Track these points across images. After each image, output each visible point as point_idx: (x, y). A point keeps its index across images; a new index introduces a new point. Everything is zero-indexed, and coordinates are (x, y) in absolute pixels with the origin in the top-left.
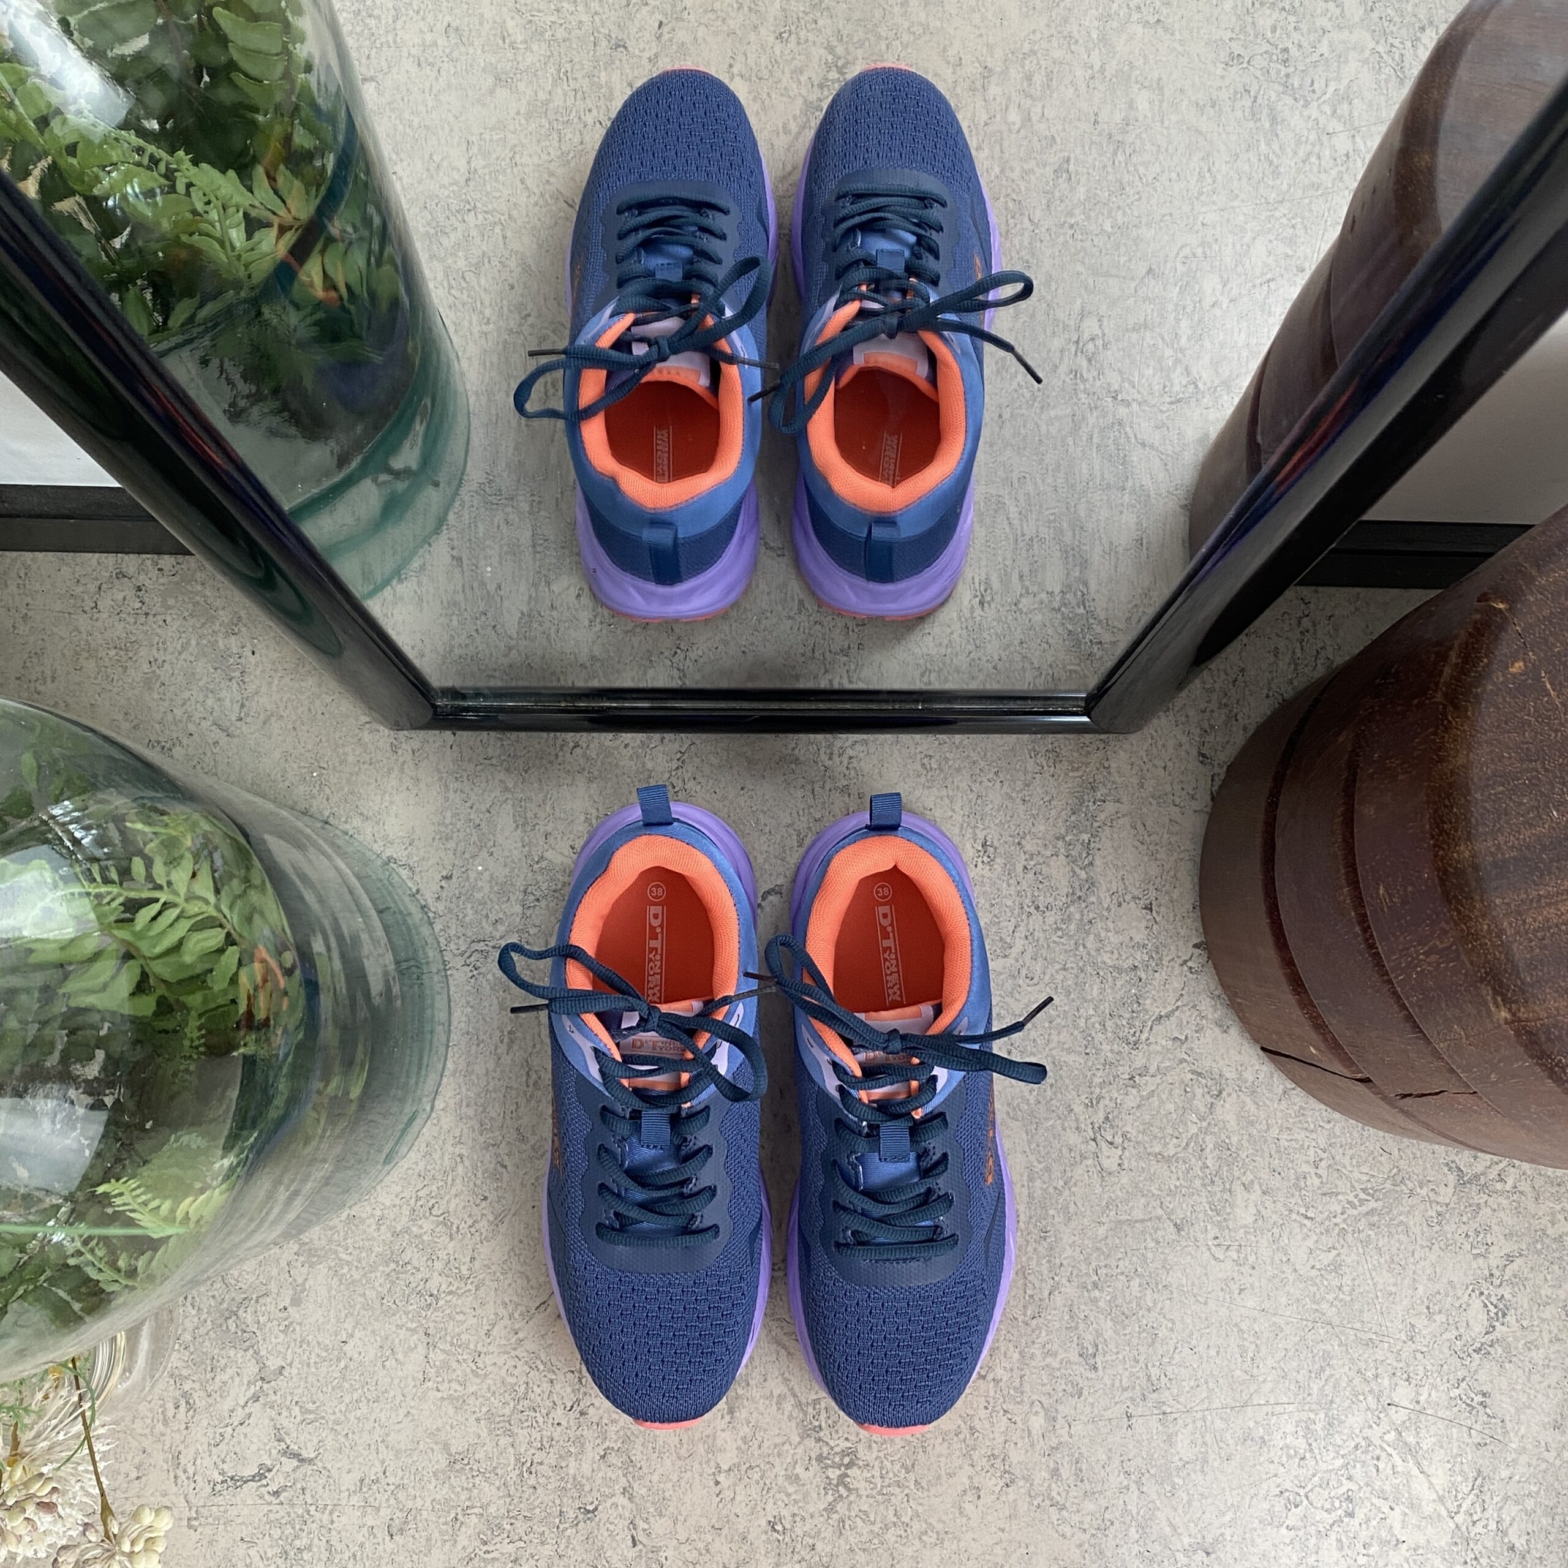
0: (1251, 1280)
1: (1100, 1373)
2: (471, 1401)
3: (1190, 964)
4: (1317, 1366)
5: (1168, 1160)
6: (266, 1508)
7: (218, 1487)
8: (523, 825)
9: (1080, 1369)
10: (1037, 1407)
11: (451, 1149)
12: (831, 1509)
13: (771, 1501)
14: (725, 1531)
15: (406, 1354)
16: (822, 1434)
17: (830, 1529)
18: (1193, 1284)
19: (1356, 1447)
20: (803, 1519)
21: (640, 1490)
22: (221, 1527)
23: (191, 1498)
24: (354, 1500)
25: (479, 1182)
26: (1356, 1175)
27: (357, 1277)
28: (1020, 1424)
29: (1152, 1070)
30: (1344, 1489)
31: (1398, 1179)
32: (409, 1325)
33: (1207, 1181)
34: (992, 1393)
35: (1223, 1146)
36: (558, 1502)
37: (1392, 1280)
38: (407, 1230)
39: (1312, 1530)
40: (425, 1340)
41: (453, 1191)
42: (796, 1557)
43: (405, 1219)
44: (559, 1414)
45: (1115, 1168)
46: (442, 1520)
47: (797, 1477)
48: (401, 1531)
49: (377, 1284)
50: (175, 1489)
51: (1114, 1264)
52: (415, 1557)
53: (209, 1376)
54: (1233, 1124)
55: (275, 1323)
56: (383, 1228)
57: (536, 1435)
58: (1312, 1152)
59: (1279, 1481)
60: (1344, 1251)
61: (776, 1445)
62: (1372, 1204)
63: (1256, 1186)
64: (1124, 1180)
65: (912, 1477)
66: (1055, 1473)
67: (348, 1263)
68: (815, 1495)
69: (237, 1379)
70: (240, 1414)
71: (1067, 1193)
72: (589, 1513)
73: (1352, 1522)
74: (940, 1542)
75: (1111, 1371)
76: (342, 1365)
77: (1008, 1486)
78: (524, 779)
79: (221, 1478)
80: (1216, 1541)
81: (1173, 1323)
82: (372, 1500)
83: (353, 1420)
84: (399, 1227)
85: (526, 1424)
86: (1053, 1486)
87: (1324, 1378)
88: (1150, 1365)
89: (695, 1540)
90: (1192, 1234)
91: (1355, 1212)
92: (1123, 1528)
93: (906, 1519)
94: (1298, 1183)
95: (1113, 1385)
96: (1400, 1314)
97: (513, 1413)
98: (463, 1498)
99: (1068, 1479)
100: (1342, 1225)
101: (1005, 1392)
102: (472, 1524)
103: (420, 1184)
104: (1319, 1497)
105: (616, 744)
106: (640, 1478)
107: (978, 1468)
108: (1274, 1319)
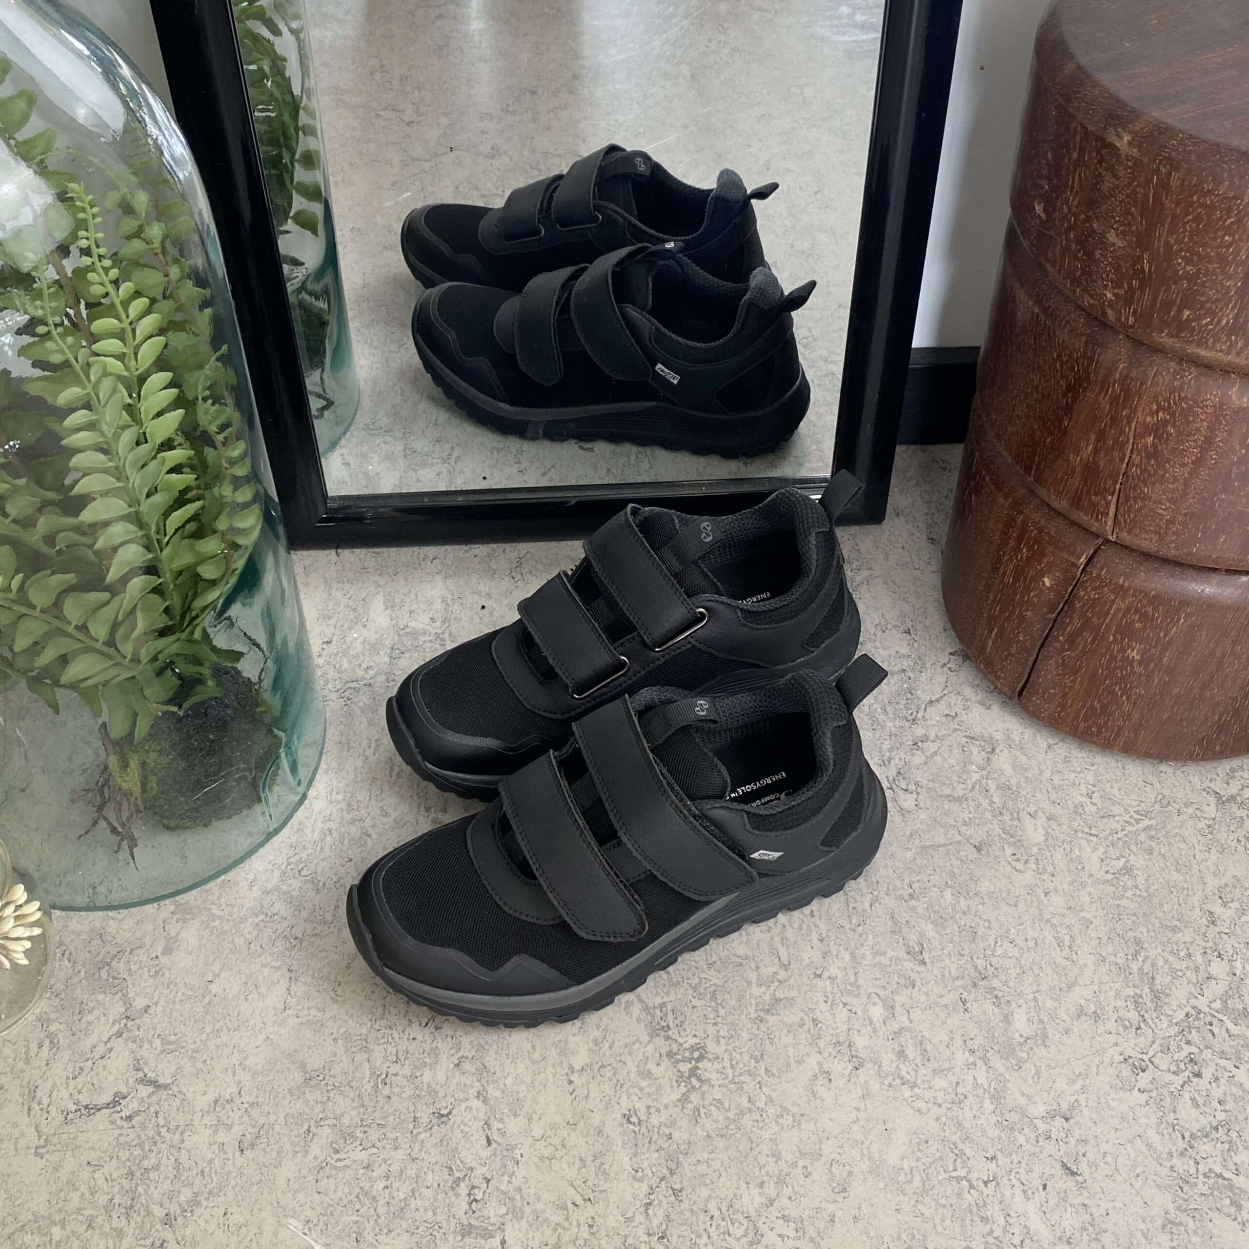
0: (1053, 885)
1: (929, 966)
2: (329, 1024)
3: (949, 666)
4: (1131, 951)
5: (959, 800)
6: (117, 1132)
7: (71, 1116)
8: (392, 607)
9: (909, 965)
10: (876, 1000)
11: (321, 825)
12: (684, 1099)
13: (624, 1095)
14: (581, 1125)
15: (268, 988)
16: (670, 1033)
17: (686, 1118)
18: (1000, 890)
19: (1187, 1015)
20: (658, 1110)
21: (494, 1093)
22: (69, 1153)
23: (43, 1128)
24: (207, 1120)
25: (344, 848)
26: (1126, 801)
27: (227, 927)
28: (860, 1013)
29: (932, 736)
30: (1183, 1054)
31: (1164, 802)
32: (274, 964)
33: (996, 813)
34: (829, 989)
35: (1005, 787)
36: (412, 1108)
37: (1181, 878)
38: (277, 889)
39: (1166, 1093)
40: (288, 975)
41: (322, 856)
42: (654, 1147)
43: (275, 881)
44: (414, 1030)
45: (913, 807)
46: (294, 1133)
47: (649, 1071)
48: (252, 1145)
49: (245, 932)
50: (27, 1120)
51: (926, 879)
52: (264, 1170)
53: (76, 1018)
54: (1009, 771)
55: (146, 969)
56: (254, 888)
57: (391, 1049)
58: (1083, 787)
59: (1119, 1049)
60: (1132, 856)
61: (626, 1046)
62: (1147, 822)
63: (1041, 814)
64: (923, 817)
65: (762, 1066)
66: (901, 1054)
67: (220, 917)
68: (668, 1089)
69: (103, 1019)
70: (102, 1049)
72: (442, 1117)
73: (1201, 1082)
74: (797, 1124)
75: (939, 965)
76: (207, 1000)
77: (857, 1069)
78: (393, 580)
79: (75, 1107)
80: (1072, 1107)
81: (990, 922)
82: (225, 1118)
83: (212, 1047)
84: (269, 887)
85: (382, 1041)
86: (902, 1066)
87: (1140, 959)
88: (975, 958)
89: (550, 1137)
90: (992, 853)
91: (1133, 829)
92: (978, 1100)
93: (760, 1104)
94: (1077, 810)
95: (943, 976)
96: (1197, 904)
97: (369, 1032)
98: (317, 1110)
99: (915, 1059)
100: (1125, 839)
101: (842, 987)
102: (325, 1135)
103: (291, 853)
104: (1163, 1061)
105: (467, 555)
106: (494, 1082)
107: (826, 1055)
108: (1083, 914)
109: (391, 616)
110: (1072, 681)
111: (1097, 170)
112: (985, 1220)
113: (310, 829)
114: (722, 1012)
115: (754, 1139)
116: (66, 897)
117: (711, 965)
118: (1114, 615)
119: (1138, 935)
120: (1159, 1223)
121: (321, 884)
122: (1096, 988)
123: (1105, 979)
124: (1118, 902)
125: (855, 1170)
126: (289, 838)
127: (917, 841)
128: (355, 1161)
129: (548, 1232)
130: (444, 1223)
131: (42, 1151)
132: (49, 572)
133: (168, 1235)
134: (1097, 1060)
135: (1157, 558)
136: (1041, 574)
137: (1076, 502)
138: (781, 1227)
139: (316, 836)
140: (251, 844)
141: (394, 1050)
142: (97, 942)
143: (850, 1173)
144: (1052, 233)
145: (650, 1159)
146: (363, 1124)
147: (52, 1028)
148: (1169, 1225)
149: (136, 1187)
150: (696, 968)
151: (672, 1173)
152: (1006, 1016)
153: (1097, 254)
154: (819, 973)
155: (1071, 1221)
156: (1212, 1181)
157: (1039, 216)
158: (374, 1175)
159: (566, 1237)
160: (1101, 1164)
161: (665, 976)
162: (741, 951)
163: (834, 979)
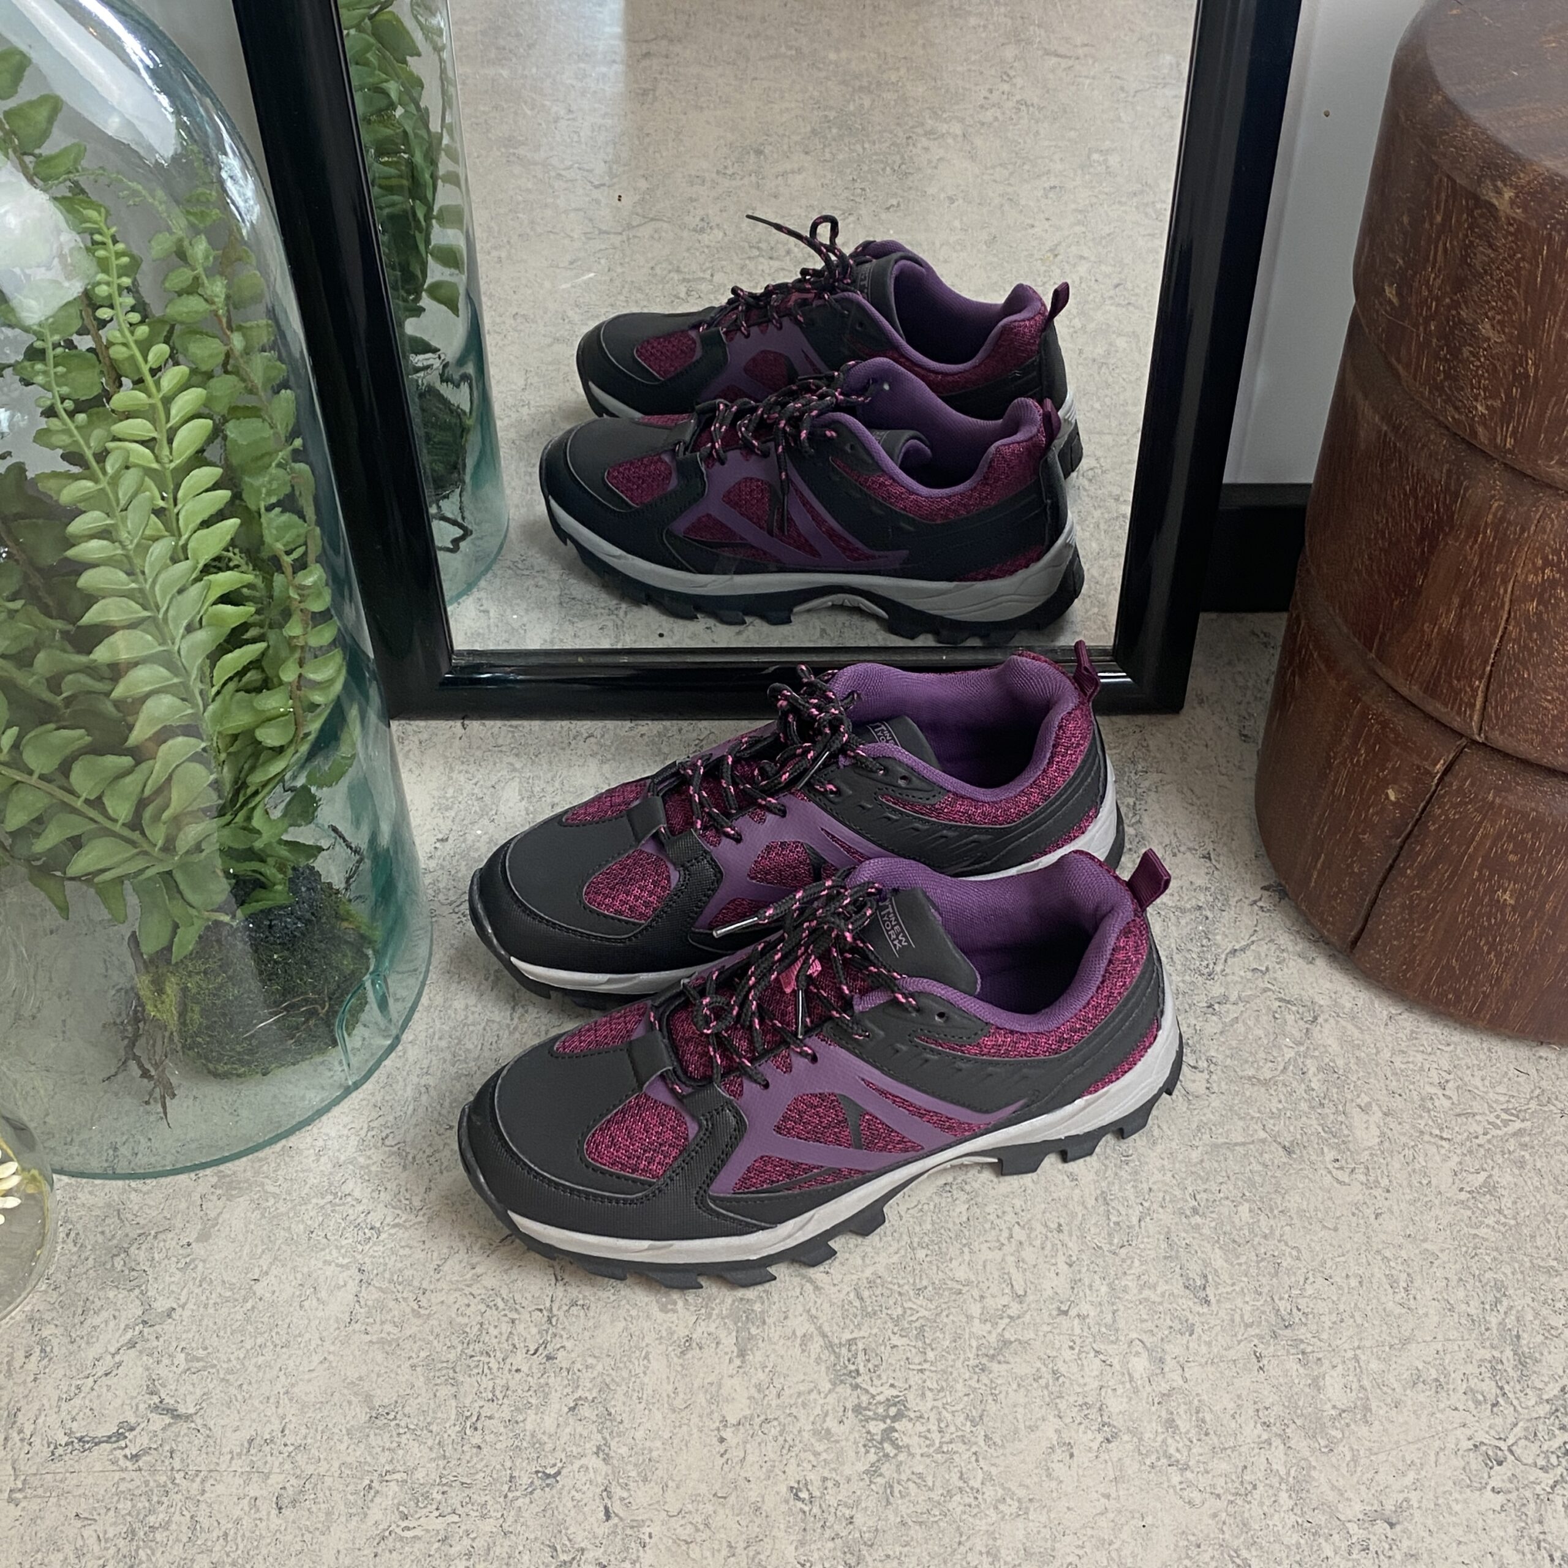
0: (1387, 1203)
1: (1214, 1307)
2: (407, 1345)
3: (1260, 904)
4: (1490, 1298)
5: (1265, 1083)
6: (117, 1476)
7: (60, 1450)
8: (528, 798)
9: (1187, 1303)
10: (1139, 1348)
11: (415, 1080)
12: (874, 1471)
13: (793, 1460)
14: (732, 1499)
15: (331, 1293)
16: (859, 1380)
17: (874, 1497)
18: (1316, 1209)
19: (1563, 1389)
20: (837, 1484)
21: (619, 1449)
22: (53, 1500)
23: (21, 1464)
24: (237, 1464)
25: (444, 1112)
26: (1492, 1095)
27: (283, 1210)
28: (1117, 1367)
29: (1233, 998)
30: (1556, 1443)
31: (1543, 1098)
32: (341, 1261)
33: (1315, 1103)
34: (1077, 1331)
35: (1328, 1069)
36: (508, 1464)
38: (352, 1161)
40: (359, 1276)
41: (413, 1121)
42: (828, 1533)
43: (351, 1150)
44: (519, 1359)
45: (1202, 1091)
46: (351, 1488)
47: (828, 1431)
48: (294, 1502)
49: (306, 1217)
50: (3, 1453)
51: (1215, 1188)
52: (308, 1537)
53: (77, 1320)
54: (1334, 1046)
55: (174, 1260)
56: (322, 1159)
57: (486, 1383)
58: (1434, 1074)
59: (1469, 1432)
60: (1496, 1169)
61: (799, 1394)
62: (1518, 1125)
63: (1375, 1108)
64: (1216, 1104)
65: (980, 1431)
66: (1170, 1424)
67: (275, 1195)
68: (852, 1454)
69: (112, 1323)
70: (107, 1363)
72: (549, 1478)
74: (1023, 1512)
75: (1228, 1305)
76: (249, 1305)
77: (1108, 1441)
78: (533, 762)
79: (66, 1438)
80: (1399, 1508)
81: (1299, 1251)
82: (261, 1464)
83: (251, 1368)
84: (343, 1158)
85: (475, 1371)
86: (1170, 1441)
87: (1502, 1311)
88: (1276, 1298)
89: (690, 1512)
90: (1306, 1157)
91: (1499, 1133)
92: (1271, 1492)
93: (977, 1484)
94: (1425, 1104)
95: (1233, 1321)
97: (459, 1358)
98: (383, 1460)
99: (1187, 1432)
100: (1487, 1146)
101: (1094, 1330)
102: (391, 1493)
103: (374, 1115)
104: (1528, 1452)
105: (632, 733)
106: (619, 1435)
107: (1068, 1420)
108: (1425, 1245)
109: (527, 809)
110: (1423, 930)
111: (1467, 236)
113: (401, 1083)
114: (931, 1355)
115: (964, 1529)
116: (77, 1159)
117: (919, 1291)
118: (1480, 843)
119: (1500, 1276)
121: (410, 1158)
122: (1440, 1349)
123: (1453, 1334)
124: (1473, 1231)
126: (373, 1094)
128: (427, 1531)
131: (19, 1495)
132: (52, 726)
134: (1436, 1445)
135: (1540, 766)
136: (1385, 784)
137: (1431, 689)
139: (409, 1092)
140: (322, 1100)
141: (491, 1384)
142: (113, 1220)
144: (1406, 324)
145: (821, 1549)
146: (442, 1482)
147: (45, 1333)
149: (137, 1551)
150: (900, 1294)
152: (1315, 1380)
153: (1466, 352)
154: (1064, 1308)
157: (1390, 302)
158: (452, 1551)
161: (857, 1303)
162: (961, 1273)
163: (1085, 1317)
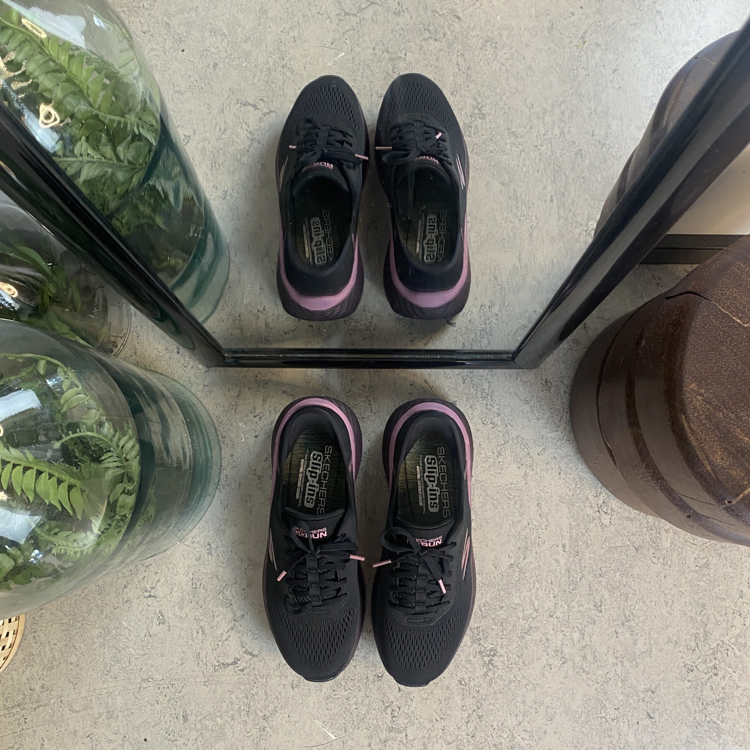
0: (669, 572)
1: (603, 613)
4: (699, 610)
5: (631, 520)
6: (238, 677)
7: (217, 668)
9: (594, 612)
12: (486, 675)
13: (459, 671)
14: (439, 685)
16: (481, 642)
17: (486, 683)
18: (644, 575)
19: (718, 645)
20: (474, 679)
22: (219, 685)
23: (205, 672)
24: (276, 673)
28: (568, 636)
30: (713, 664)
33: (649, 529)
36: (365, 673)
37: (732, 571)
39: (699, 682)
42: (471, 696)
45: (608, 523)
47: (470, 660)
48: (297, 686)
50: (198, 669)
51: (608, 566)
52: (304, 697)
53: (212, 619)
55: (240, 595)
59: (683, 660)
60: (710, 558)
63: (671, 531)
64: (612, 529)
65: (521, 660)
66: (584, 657)
68: (478, 668)
69: (224, 620)
70: (225, 636)
71: (587, 535)
72: (380, 677)
73: (716, 678)
74: (534, 688)
75: (608, 613)
77: (564, 664)
79: (218, 663)
80: (656, 687)
81: (635, 591)
82: (284, 672)
86: (584, 663)
88: (625, 610)
89: (426, 689)
90: (643, 552)
92: (615, 681)
93: (519, 679)
95: (609, 619)
96: (736, 587)
99: (590, 660)
101: (561, 623)
104: (702, 667)
107: (550, 656)
108: (681, 589)
112: (610, 736)
114: (505, 633)
115: (515, 695)
117: (501, 608)
119: (704, 602)
120: (684, 742)
122: (679, 629)
124: (698, 583)
125: (558, 711)
127: (607, 544)
128: (342, 695)
129: (425, 732)
130: (381, 726)
131: (207, 683)
133: (265, 724)
134: (672, 665)
138: (523, 735)
142: (215, 579)
143: (555, 712)
145: (469, 702)
147: (202, 624)
148: (688, 742)
149: (250, 702)
150: (495, 609)
151: (478, 708)
152: (635, 642)
154: (552, 614)
155: (647, 738)
156: (711, 725)
158: (351, 702)
159: (433, 734)
160: (664, 714)
161: (480, 613)
162: (516, 601)
163: (559, 618)
